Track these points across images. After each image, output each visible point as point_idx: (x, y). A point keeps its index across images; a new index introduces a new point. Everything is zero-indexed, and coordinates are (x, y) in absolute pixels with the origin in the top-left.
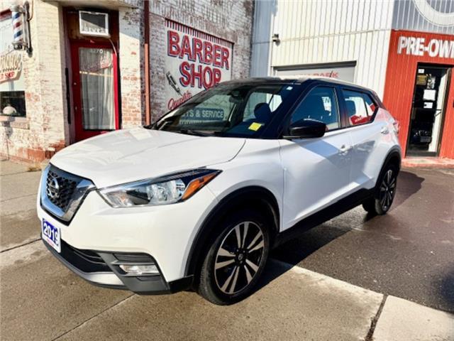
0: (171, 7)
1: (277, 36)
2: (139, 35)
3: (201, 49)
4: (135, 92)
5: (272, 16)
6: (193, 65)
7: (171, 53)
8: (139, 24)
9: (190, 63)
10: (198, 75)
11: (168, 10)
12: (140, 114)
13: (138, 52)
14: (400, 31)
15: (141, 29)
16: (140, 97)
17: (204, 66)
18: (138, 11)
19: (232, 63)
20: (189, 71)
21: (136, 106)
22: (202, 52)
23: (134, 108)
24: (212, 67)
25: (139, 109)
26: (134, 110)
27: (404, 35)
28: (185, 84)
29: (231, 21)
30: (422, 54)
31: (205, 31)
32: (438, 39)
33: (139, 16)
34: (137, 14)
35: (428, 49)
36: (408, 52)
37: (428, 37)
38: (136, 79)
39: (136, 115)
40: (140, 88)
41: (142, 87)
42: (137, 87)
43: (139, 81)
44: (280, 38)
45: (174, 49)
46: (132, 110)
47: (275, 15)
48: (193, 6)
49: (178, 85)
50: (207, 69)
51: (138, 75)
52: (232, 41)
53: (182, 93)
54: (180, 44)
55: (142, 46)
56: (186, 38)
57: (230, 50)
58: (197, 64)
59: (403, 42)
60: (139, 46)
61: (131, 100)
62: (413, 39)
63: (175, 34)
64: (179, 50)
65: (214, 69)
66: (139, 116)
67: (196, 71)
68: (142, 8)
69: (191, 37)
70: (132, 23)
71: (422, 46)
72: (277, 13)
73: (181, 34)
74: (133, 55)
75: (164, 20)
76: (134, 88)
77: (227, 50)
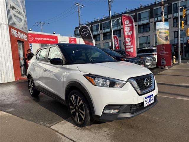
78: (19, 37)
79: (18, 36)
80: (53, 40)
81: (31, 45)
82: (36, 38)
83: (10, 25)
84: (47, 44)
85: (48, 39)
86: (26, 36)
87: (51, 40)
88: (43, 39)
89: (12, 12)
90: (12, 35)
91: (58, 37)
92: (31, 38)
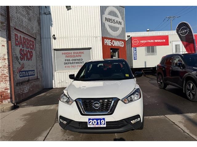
0: (16, 23)
1: (54, 35)
2: (6, 36)
3: (26, 42)
4: (5, 66)
5: (51, 27)
6: (24, 50)
7: (17, 45)
8: (5, 31)
9: (23, 49)
10: (26, 54)
11: (15, 24)
12: (8, 77)
13: (6, 45)
14: (104, 37)
15: (6, 34)
16: (8, 68)
17: (27, 50)
18: (5, 24)
19: (36, 48)
20: (23, 53)
21: (6, 74)
22: (26, 43)
23: (5, 75)
24: (30, 50)
25: (8, 75)
26: (5, 76)
27: (105, 39)
28: (22, 59)
29: (34, 28)
30: (111, 45)
31: (27, 33)
32: (114, 40)
33: (5, 27)
34: (4, 26)
35: (112, 43)
36: (107, 45)
37: (112, 39)
38: (5, 59)
39: (6, 78)
40: (7, 64)
41: (8, 63)
42: (6, 63)
43: (7, 60)
44: (56, 36)
45: (17, 43)
46: (3, 76)
47: (52, 27)
48: (22, 21)
49: (20, 60)
50: (28, 51)
51: (6, 57)
52: (35, 37)
53: (21, 64)
54: (19, 40)
55: (7, 42)
56: (20, 36)
57: (34, 41)
58: (25, 49)
59: (106, 41)
60: (6, 42)
61: (3, 71)
62: (108, 40)
63: (17, 35)
64: (18, 43)
65: (31, 51)
66: (8, 78)
67: (25, 53)
68: (6, 23)
69: (22, 36)
70: (2, 30)
71: (110, 43)
72: (53, 26)
73: (19, 35)
74: (3, 47)
75: (14, 28)
76: (4, 64)
77: (33, 41)
78: (114, 45)
79: (112, 45)
80: (162, 41)
81: (136, 49)
82: (142, 42)
83: (103, 36)
84: (154, 46)
85: (155, 40)
86: (122, 42)
87: (160, 41)
88: (150, 41)
89: (107, 24)
90: (105, 44)
91: (169, 37)
92: (136, 42)
